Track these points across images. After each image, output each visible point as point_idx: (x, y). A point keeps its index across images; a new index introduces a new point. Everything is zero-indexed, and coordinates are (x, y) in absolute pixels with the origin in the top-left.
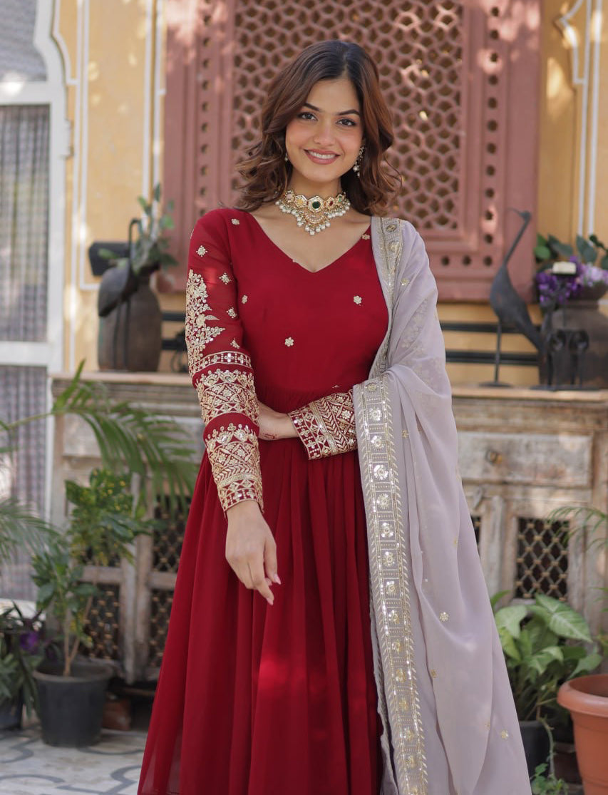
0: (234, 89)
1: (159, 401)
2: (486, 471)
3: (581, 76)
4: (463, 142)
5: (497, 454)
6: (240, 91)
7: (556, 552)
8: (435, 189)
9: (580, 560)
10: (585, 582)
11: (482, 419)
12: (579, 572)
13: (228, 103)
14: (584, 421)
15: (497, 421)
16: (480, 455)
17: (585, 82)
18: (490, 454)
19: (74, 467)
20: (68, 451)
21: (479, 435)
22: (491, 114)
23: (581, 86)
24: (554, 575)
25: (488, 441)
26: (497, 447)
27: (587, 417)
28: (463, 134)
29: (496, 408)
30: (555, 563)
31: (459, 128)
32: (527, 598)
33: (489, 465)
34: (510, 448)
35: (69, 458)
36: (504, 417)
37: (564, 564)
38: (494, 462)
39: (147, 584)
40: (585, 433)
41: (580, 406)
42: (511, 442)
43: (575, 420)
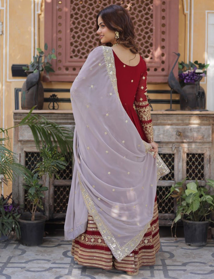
0: (71, 11)
1: (56, 119)
2: (177, 138)
3: (187, 10)
4: (154, 31)
5: (180, 133)
6: (73, 12)
7: (199, 164)
8: (144, 46)
9: (208, 166)
10: (210, 173)
11: (175, 121)
12: (208, 170)
13: (69, 16)
14: (209, 120)
15: (180, 122)
16: (174, 133)
17: (188, 12)
18: (178, 132)
19: (22, 144)
20: (21, 138)
21: (174, 127)
22: (163, 22)
23: (187, 13)
24: (199, 172)
25: (177, 128)
26: (180, 131)
27: (211, 119)
28: (154, 28)
29: (180, 117)
30: (199, 167)
31: (152, 26)
32: (191, 180)
33: (178, 137)
34: (184, 131)
35: (21, 141)
36: (182, 120)
37: (203, 168)
38: (179, 135)
39: (53, 184)
40: (209, 125)
41: (209, 116)
42: (185, 128)
43: (207, 120)
